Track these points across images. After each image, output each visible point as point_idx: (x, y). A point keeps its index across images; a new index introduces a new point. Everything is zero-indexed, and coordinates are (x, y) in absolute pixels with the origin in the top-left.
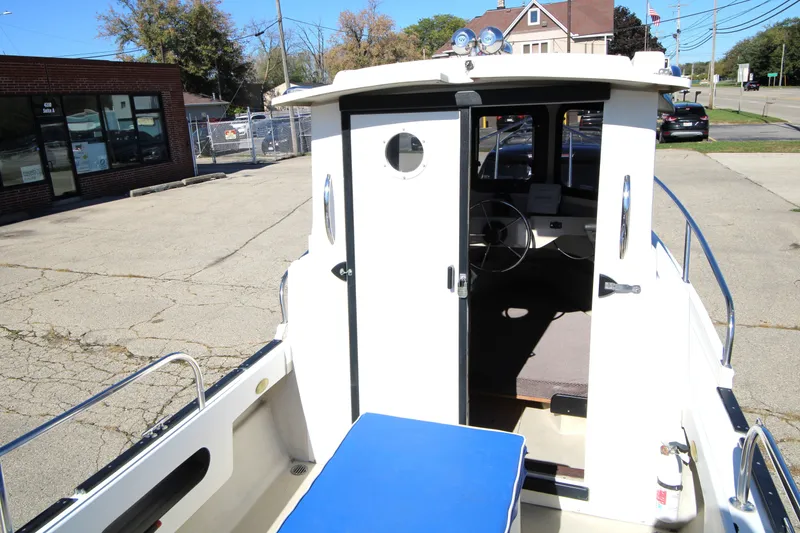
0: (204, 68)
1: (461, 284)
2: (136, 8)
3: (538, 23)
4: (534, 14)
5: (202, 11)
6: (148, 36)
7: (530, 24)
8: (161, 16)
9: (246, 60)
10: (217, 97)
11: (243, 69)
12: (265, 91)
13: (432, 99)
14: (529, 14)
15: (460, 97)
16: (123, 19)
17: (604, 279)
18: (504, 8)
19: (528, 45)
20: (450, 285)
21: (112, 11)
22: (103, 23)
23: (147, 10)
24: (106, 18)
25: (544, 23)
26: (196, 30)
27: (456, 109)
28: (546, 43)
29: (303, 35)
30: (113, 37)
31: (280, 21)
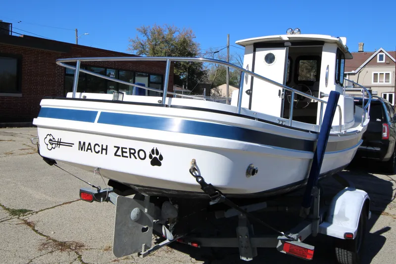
0: (181, 71)
1: (282, 95)
2: (150, 37)
3: (384, 61)
4: (381, 57)
5: (185, 41)
6: (154, 52)
7: (378, 61)
8: (162, 42)
9: (204, 69)
10: (185, 88)
11: (201, 74)
12: (212, 88)
13: (279, 44)
14: (378, 56)
15: (286, 44)
16: (142, 42)
17: (321, 93)
18: (363, 51)
19: (377, 74)
20: (279, 95)
21: (137, 38)
22: (132, 43)
23: (155, 39)
24: (134, 42)
25: (388, 62)
26: (179, 51)
27: (285, 47)
28: (389, 74)
29: (239, 59)
30: (135, 50)
31: (228, 47)
